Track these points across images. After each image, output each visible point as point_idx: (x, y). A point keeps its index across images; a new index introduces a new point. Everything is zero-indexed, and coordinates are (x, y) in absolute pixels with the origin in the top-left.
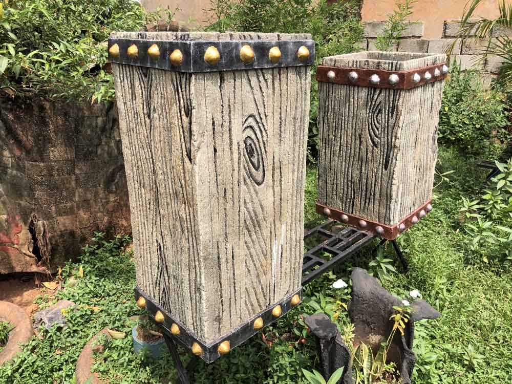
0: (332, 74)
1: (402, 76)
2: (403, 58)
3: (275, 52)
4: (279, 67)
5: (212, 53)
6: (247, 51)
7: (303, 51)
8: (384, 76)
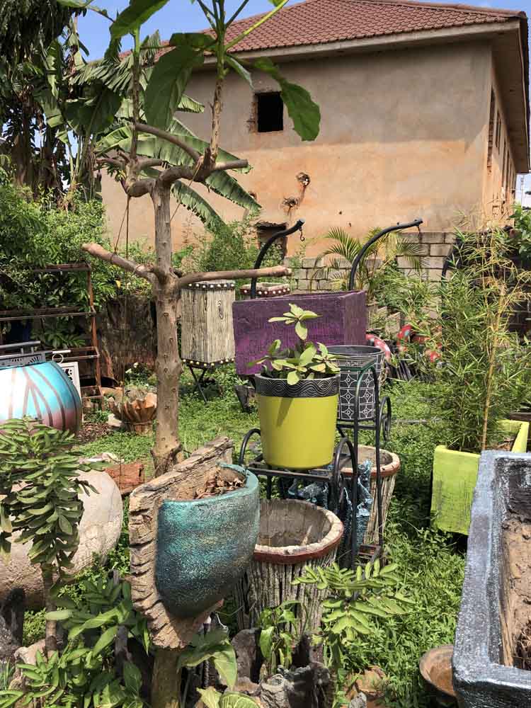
0: (246, 291)
1: (268, 292)
2: (269, 286)
3: (225, 286)
4: (226, 289)
5: (212, 286)
6: (219, 286)
7: (232, 285)
8: (263, 292)
